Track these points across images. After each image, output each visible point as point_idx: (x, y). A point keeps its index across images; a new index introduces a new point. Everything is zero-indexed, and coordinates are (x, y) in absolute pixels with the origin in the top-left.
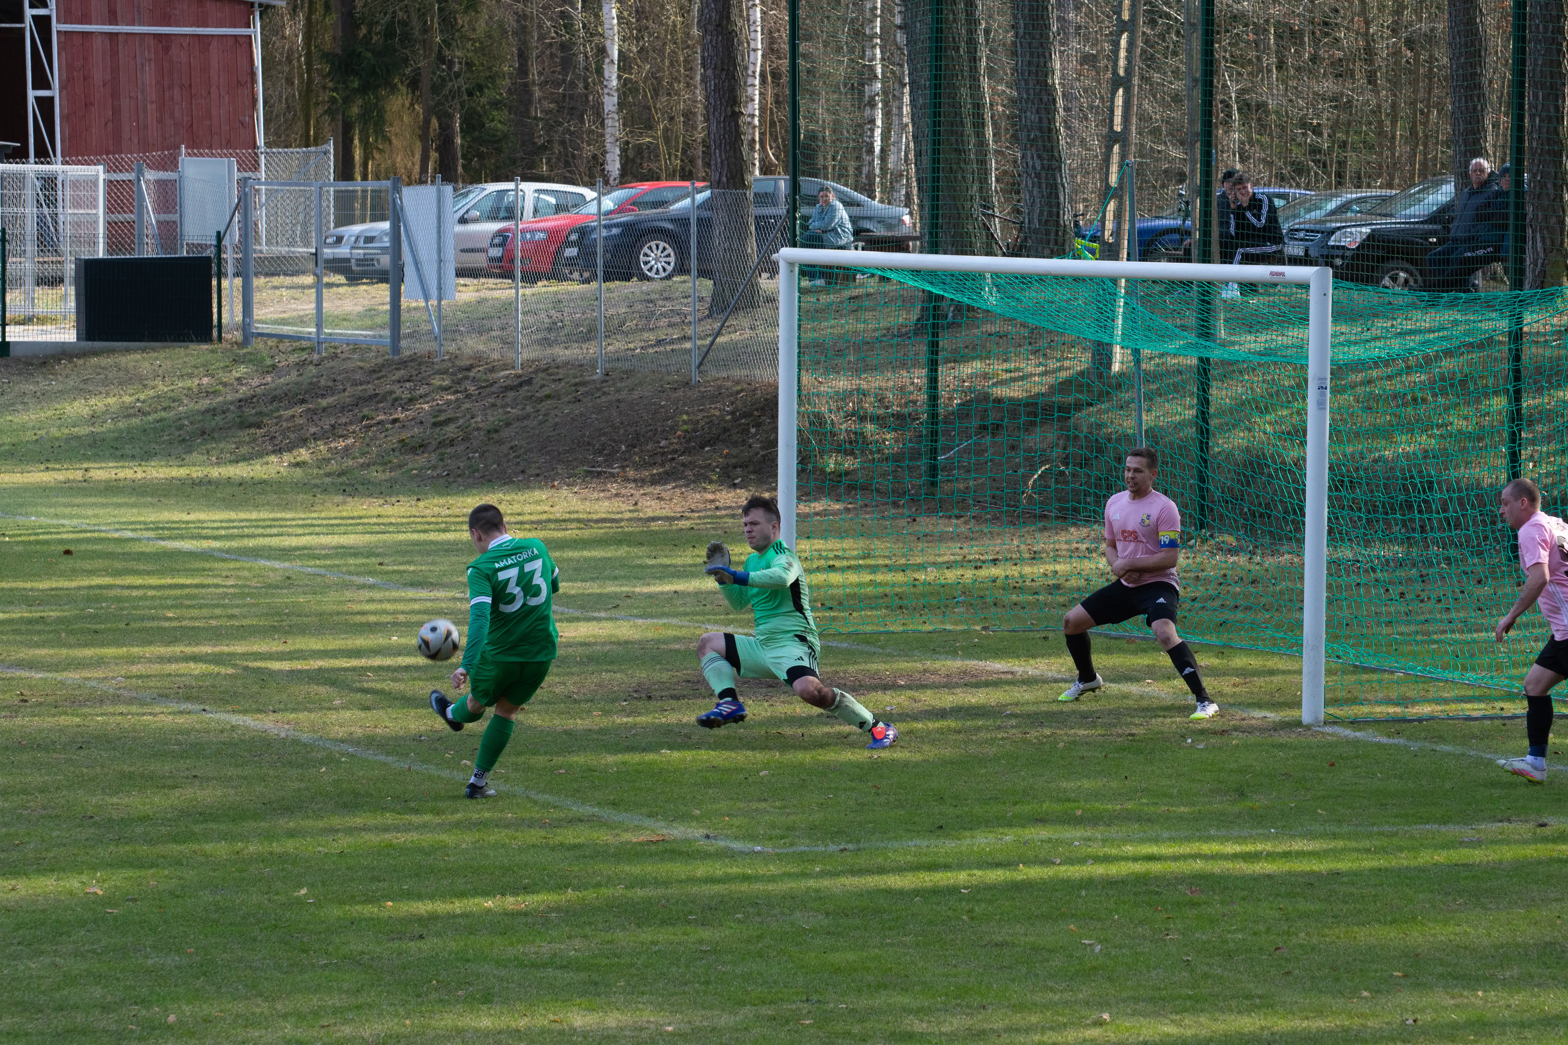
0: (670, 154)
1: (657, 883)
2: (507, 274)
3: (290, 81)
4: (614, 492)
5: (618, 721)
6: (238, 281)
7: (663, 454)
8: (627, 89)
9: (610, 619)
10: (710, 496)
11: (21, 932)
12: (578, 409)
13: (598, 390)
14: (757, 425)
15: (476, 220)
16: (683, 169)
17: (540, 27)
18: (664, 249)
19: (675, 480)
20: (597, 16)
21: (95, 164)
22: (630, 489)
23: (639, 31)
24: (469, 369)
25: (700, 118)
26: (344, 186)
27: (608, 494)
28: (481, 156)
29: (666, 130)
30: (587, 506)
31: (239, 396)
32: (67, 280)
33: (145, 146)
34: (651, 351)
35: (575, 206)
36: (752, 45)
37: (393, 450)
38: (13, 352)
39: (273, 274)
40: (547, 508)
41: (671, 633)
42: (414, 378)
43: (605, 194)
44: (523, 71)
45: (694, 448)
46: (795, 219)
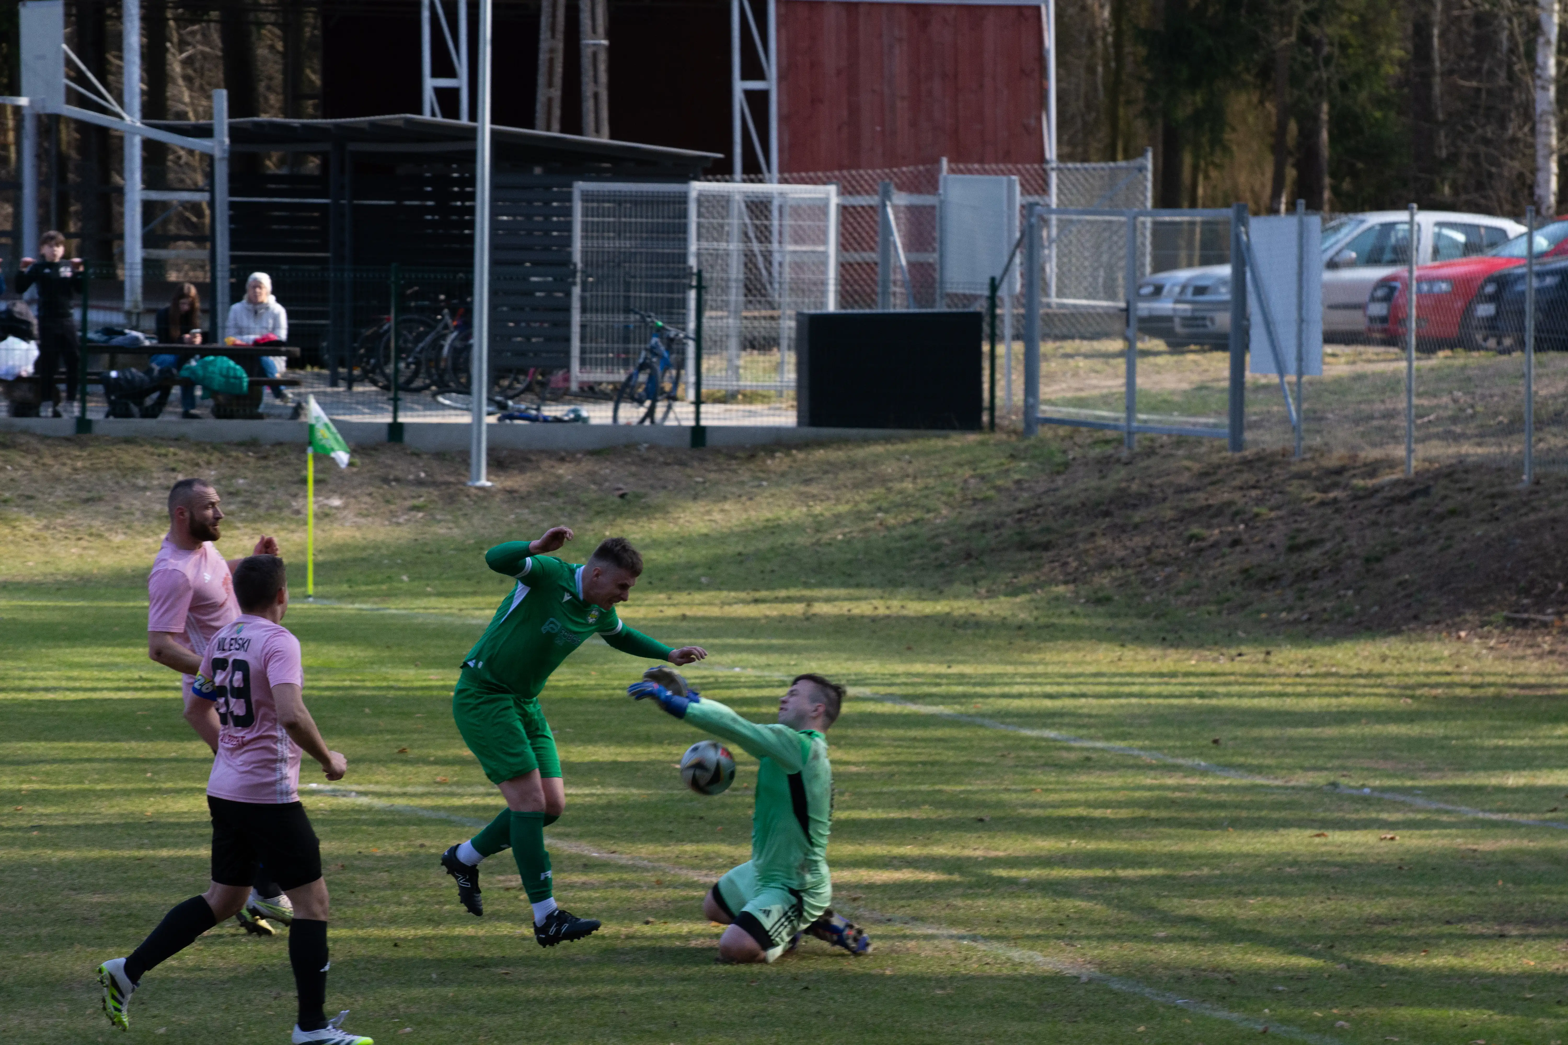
2: (1395, 339)
3: (1090, 70)
4: (1546, 647)
6: (1019, 347)
9: (1544, 828)
12: (1495, 531)
13: (1525, 504)
15: (1351, 264)
21: (825, 183)
24: (1340, 471)
26: (1166, 215)
27: (1539, 651)
28: (1356, 174)
30: (1508, 666)
31: (1019, 505)
32: (784, 343)
33: (892, 159)
35: (1493, 245)
37: (1233, 583)
38: (710, 440)
39: (1065, 337)
40: (1450, 667)
42: (1263, 484)
43: (1537, 229)
44: (1421, 55)
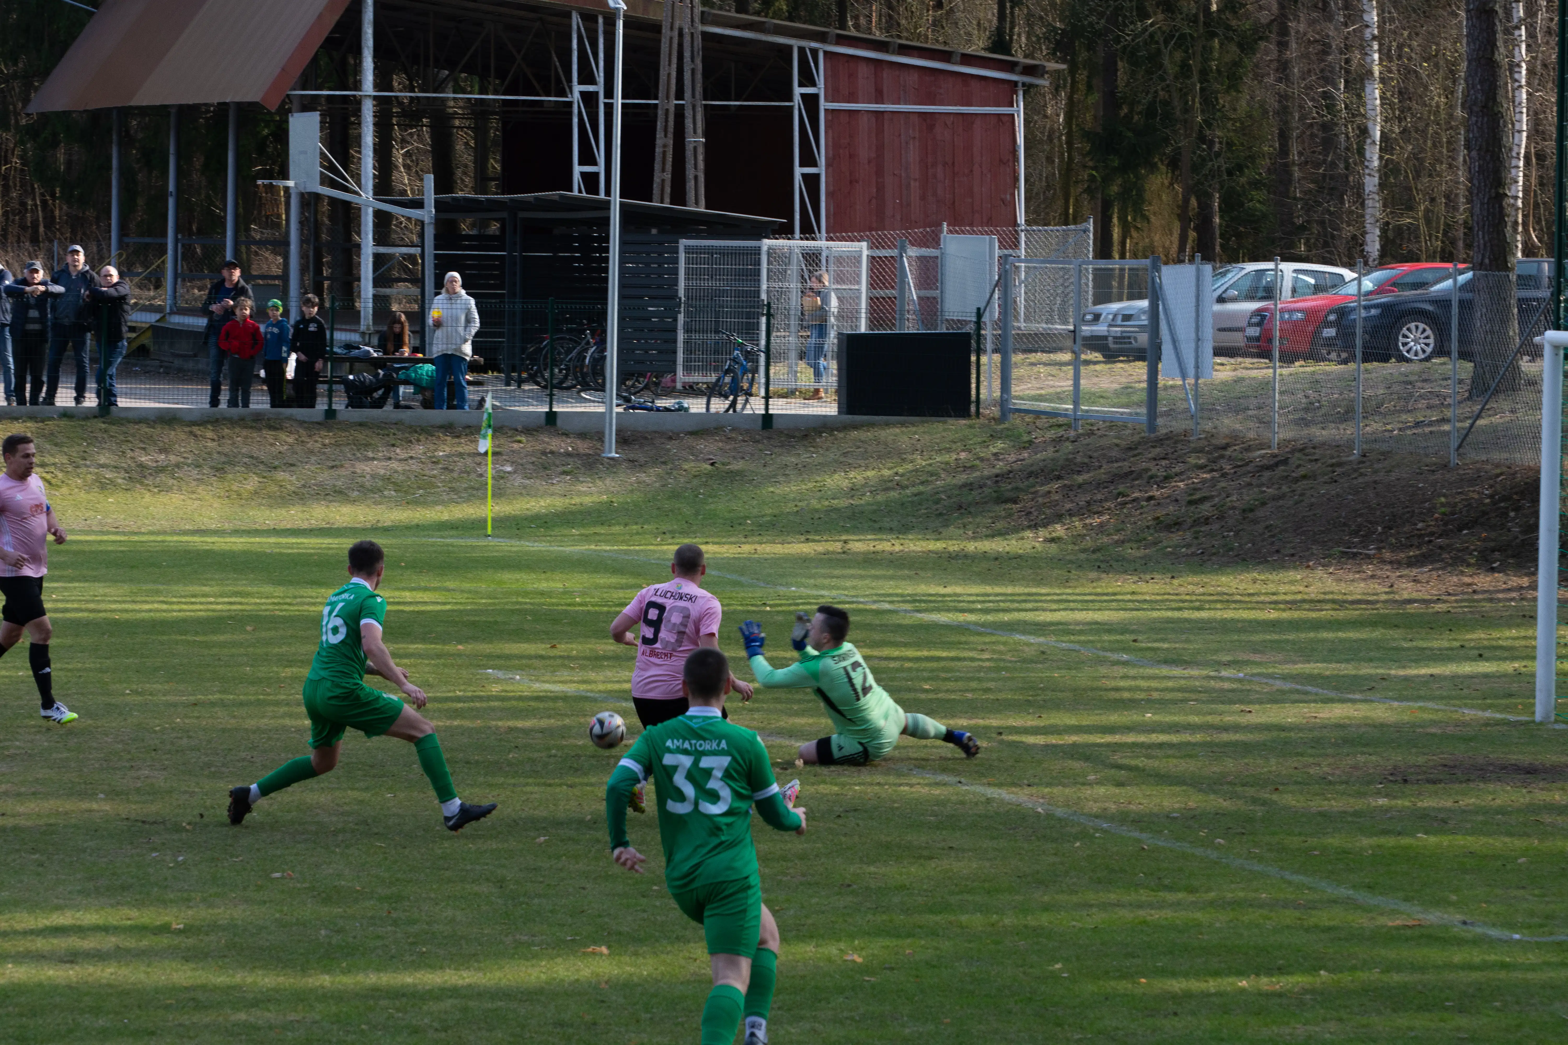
0: (1430, 236)
1: (1414, 968)
2: (1264, 353)
3: (1050, 160)
4: (1370, 573)
5: (1374, 804)
6: (997, 357)
7: (1420, 536)
8: (1388, 170)
9: (1365, 701)
10: (1467, 580)
11: (781, 997)
12: (1334, 490)
13: (1355, 470)
14: (1517, 509)
15: (1234, 300)
16: (1443, 250)
17: (1301, 107)
18: (1424, 330)
19: (1432, 563)
20: (1359, 97)
21: (859, 241)
22: (1386, 571)
23: (1402, 112)
24: (1225, 447)
25: (1462, 200)
26: (1103, 264)
27: (1364, 576)
28: (1239, 236)
29: (1427, 211)
30: (1343, 587)
31: (996, 471)
33: (907, 223)
34: (1409, 432)
35: (1334, 286)
36: (1517, 127)
37: (1148, 527)
38: (776, 424)
39: (1030, 351)
40: (1301, 589)
41: (1426, 716)
42: (1170, 456)
43: (1365, 275)
44: (1284, 151)
45: (1451, 530)
46: (1559, 302)
